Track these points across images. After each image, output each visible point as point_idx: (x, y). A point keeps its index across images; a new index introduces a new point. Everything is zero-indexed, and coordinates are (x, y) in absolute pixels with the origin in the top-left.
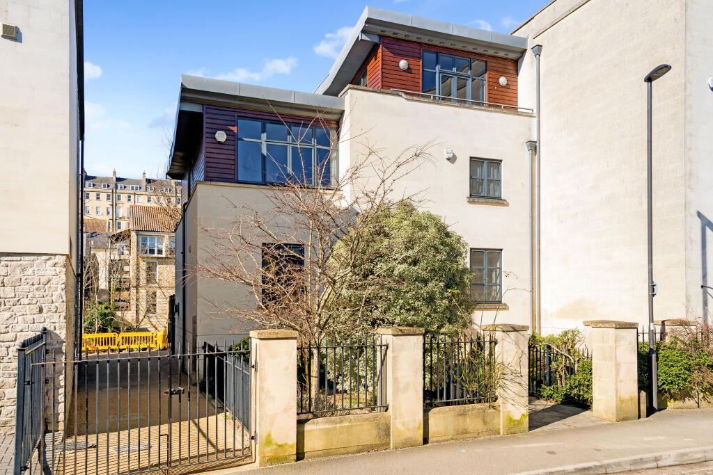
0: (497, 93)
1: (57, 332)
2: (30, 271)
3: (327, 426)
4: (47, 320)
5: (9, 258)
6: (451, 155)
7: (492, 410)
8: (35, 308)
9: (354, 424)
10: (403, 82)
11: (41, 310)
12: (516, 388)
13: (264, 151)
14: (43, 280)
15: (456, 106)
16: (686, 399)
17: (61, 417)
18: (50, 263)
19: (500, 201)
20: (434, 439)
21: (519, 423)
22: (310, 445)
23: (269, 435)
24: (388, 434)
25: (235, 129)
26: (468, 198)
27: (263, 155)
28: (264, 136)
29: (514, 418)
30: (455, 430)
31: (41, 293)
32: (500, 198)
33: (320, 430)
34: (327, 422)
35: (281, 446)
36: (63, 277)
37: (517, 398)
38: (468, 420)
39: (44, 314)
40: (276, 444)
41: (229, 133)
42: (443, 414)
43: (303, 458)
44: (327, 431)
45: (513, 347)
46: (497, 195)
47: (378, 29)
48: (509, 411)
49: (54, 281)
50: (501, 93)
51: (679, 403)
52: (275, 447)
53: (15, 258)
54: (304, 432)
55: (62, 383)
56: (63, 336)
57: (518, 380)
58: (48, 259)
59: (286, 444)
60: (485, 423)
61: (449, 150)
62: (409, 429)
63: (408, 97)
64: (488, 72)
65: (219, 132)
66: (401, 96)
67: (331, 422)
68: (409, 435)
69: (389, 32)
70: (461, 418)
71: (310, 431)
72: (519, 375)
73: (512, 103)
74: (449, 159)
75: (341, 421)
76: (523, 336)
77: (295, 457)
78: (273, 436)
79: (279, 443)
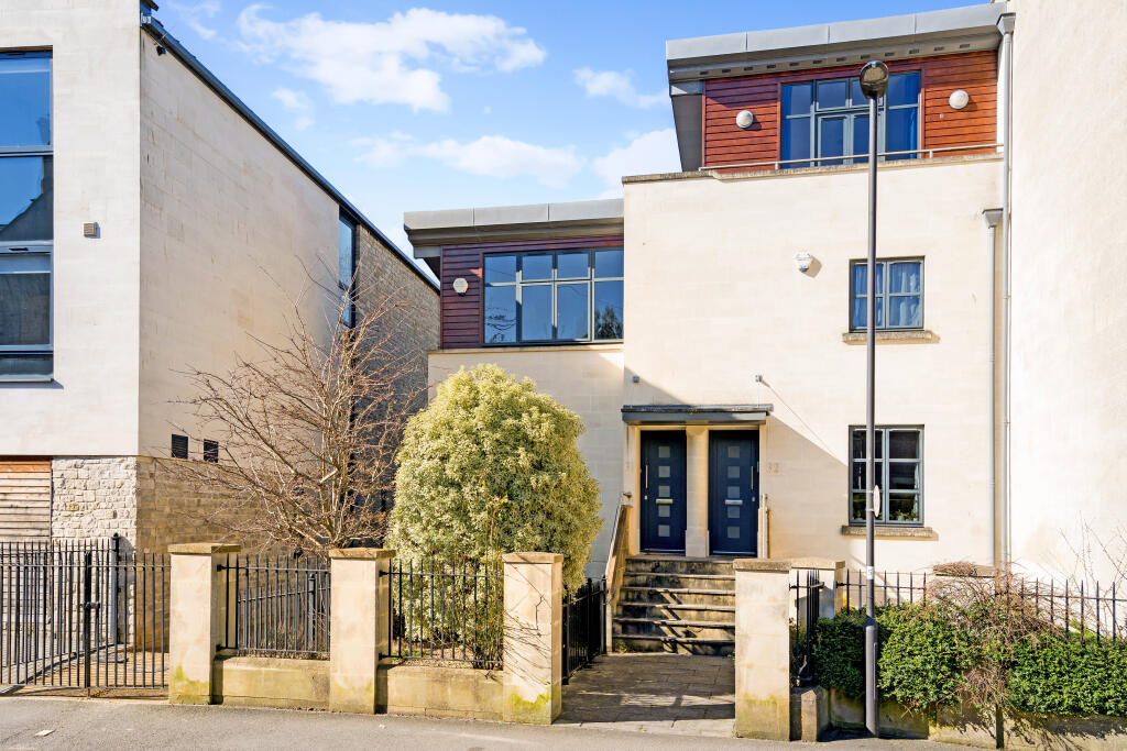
0: (946, 124)
1: (128, 538)
2: (106, 475)
3: (250, 668)
4: (121, 526)
5: (90, 461)
6: (806, 264)
7: (490, 681)
8: (110, 512)
9: (283, 670)
10: (743, 149)
11: (115, 515)
12: (530, 653)
13: (519, 298)
14: (118, 483)
15: (820, 173)
16: (969, 727)
17: (131, 630)
18: (123, 465)
19: (919, 335)
20: (396, 709)
21: (534, 708)
22: (230, 687)
23: (180, 668)
24: (327, 690)
25: (479, 272)
26: (844, 335)
27: (518, 303)
28: (519, 275)
29: (525, 699)
30: (428, 701)
31: (116, 496)
32: (920, 329)
33: (242, 671)
34: (249, 663)
35: (192, 683)
36: (134, 479)
37: (530, 668)
38: (449, 691)
39: (118, 519)
40: (187, 680)
41: (471, 279)
42: (410, 675)
43: (221, 702)
44: (249, 675)
45: (526, 588)
46: (915, 325)
47: (696, 71)
48: (515, 687)
49: (126, 484)
50: (955, 123)
51: (950, 733)
52: (186, 683)
53: (95, 461)
54: (222, 671)
55: (132, 594)
56: (133, 544)
57: (533, 640)
58: (122, 461)
59: (198, 681)
60: (477, 698)
61: (803, 255)
62: (353, 689)
63: (724, 176)
64: (923, 90)
65: (457, 280)
66: (712, 177)
67: (256, 664)
68: (352, 696)
69: (714, 70)
70: (437, 685)
71: (228, 670)
72: (535, 633)
73: (980, 137)
74: (804, 270)
75: (267, 664)
76: (543, 571)
77: (208, 699)
78: (184, 670)
79: (192, 679)
